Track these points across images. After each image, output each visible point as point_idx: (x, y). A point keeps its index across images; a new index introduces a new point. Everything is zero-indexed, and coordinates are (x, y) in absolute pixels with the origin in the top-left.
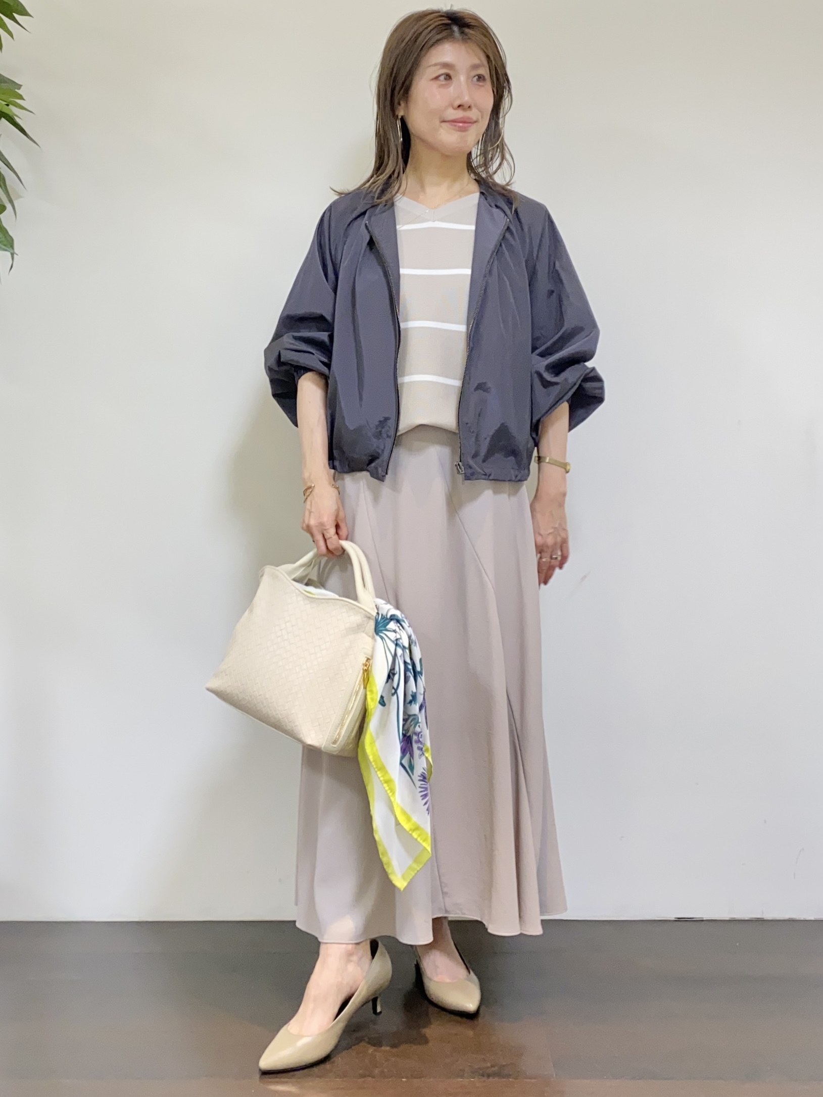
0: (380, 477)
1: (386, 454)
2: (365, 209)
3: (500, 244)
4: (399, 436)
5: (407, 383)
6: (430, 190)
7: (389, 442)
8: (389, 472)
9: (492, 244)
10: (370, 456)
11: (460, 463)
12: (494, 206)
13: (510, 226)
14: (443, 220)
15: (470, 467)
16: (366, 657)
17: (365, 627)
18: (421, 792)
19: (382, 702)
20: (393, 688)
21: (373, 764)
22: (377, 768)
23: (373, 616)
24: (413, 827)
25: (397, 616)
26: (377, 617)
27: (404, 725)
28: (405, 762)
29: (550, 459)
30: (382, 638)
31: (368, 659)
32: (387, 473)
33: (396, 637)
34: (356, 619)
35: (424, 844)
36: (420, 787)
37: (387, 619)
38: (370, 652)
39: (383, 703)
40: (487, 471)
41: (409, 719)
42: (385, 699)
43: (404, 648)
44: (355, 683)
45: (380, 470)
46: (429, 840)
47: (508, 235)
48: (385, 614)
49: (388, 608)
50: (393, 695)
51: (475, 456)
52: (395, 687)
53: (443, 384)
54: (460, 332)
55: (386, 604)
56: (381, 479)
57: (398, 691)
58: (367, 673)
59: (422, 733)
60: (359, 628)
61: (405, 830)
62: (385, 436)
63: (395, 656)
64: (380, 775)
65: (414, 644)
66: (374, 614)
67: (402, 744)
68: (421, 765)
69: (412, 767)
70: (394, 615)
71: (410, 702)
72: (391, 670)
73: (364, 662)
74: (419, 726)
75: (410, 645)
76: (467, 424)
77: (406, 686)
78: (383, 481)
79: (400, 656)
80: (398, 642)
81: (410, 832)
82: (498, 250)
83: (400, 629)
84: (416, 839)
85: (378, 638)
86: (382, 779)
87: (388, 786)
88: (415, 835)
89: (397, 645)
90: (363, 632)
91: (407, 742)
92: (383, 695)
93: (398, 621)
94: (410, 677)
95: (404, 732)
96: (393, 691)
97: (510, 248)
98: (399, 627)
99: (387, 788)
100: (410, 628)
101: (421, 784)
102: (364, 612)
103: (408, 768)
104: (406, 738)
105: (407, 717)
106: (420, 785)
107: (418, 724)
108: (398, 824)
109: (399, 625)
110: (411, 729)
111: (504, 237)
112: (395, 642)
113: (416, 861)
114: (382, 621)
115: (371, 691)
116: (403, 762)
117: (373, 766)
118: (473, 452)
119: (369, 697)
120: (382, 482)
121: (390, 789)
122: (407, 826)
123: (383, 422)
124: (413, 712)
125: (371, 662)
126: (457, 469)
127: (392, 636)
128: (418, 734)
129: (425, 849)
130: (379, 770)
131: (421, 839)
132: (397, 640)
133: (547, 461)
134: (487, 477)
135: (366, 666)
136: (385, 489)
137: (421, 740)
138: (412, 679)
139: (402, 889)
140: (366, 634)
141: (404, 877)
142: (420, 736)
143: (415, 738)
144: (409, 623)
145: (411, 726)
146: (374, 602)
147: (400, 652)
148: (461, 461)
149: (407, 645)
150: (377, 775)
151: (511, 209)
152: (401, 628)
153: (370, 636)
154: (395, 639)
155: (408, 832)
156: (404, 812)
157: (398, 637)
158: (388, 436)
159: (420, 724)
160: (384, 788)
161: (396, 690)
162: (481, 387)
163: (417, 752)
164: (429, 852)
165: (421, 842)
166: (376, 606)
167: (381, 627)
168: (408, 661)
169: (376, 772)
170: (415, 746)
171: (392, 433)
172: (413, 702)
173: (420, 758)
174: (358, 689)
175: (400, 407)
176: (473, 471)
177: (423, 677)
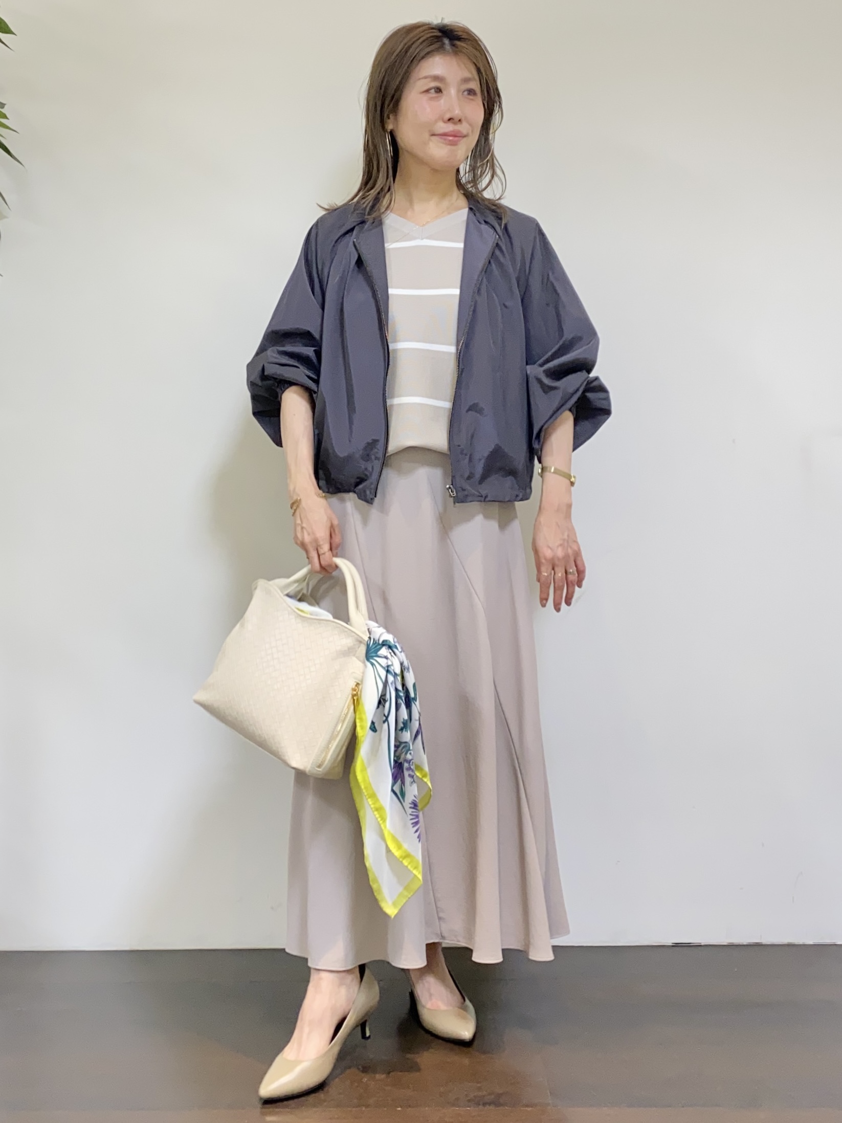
0: (368, 498)
1: (374, 476)
2: (352, 226)
3: (490, 262)
4: (387, 456)
5: (397, 405)
6: (417, 207)
7: (377, 464)
8: (378, 495)
9: (480, 264)
10: (358, 478)
11: (451, 486)
12: (483, 222)
13: (500, 243)
14: (429, 238)
15: (464, 490)
16: (355, 682)
17: (356, 651)
18: (412, 819)
19: (373, 728)
20: (384, 715)
21: (364, 791)
22: (367, 795)
23: (364, 640)
24: (404, 854)
25: (389, 641)
26: (369, 642)
27: (395, 751)
28: (397, 788)
29: (554, 469)
30: (372, 664)
31: (358, 684)
32: (375, 497)
33: (387, 663)
34: (348, 642)
35: (415, 872)
36: (410, 815)
37: (379, 644)
38: (360, 678)
39: (373, 729)
40: (484, 493)
41: (400, 745)
42: (376, 725)
43: (395, 675)
44: (344, 707)
45: (368, 492)
46: (420, 868)
47: (498, 252)
48: (377, 638)
49: (381, 633)
50: (384, 722)
51: (469, 478)
52: (386, 714)
53: (431, 406)
54: (450, 353)
56: (370, 501)
57: (389, 719)
58: (356, 699)
59: (413, 761)
60: (348, 652)
61: (395, 857)
62: (373, 457)
63: (385, 684)
64: (370, 803)
65: (406, 670)
66: (366, 639)
67: (393, 771)
68: (412, 791)
69: (403, 794)
70: (386, 641)
71: (402, 729)
72: (381, 696)
73: (354, 687)
74: (410, 754)
75: (402, 672)
76: (459, 446)
77: (398, 713)
78: (372, 504)
79: (392, 684)
80: (389, 669)
81: (401, 859)
82: (487, 269)
83: (392, 656)
84: (407, 867)
85: (369, 664)
86: (372, 806)
87: (379, 813)
88: (405, 863)
89: (388, 671)
90: (354, 655)
91: (399, 769)
92: (374, 721)
93: (390, 647)
94: (401, 704)
95: (395, 758)
96: (384, 718)
97: (501, 265)
98: (390, 653)
99: (377, 816)
100: (403, 654)
101: (412, 812)
102: (356, 636)
103: (400, 795)
104: (397, 764)
105: (398, 744)
106: (410, 813)
107: (409, 752)
108: (388, 850)
109: (390, 651)
110: (403, 756)
111: (493, 253)
112: (386, 668)
113: (407, 888)
114: (374, 646)
115: (361, 719)
116: (394, 788)
117: (364, 793)
118: (466, 475)
119: (358, 724)
120: (371, 505)
121: (380, 816)
122: (397, 853)
123: (373, 444)
124: (404, 740)
125: (360, 687)
126: (449, 492)
127: (383, 662)
128: (409, 762)
129: (415, 876)
130: (369, 797)
131: (412, 867)
132: (388, 666)
133: (551, 470)
134: (483, 499)
135: (355, 690)
136: (374, 511)
137: (412, 767)
138: (403, 707)
139: (393, 917)
140: (358, 658)
141: (394, 904)
142: (411, 763)
143: (406, 765)
145: (403, 753)
146: (366, 625)
147: (391, 678)
148: (452, 484)
149: (398, 671)
150: (368, 803)
151: (500, 225)
152: (392, 654)
153: (360, 661)
154: (386, 665)
155: (399, 860)
156: (395, 839)
157: (390, 663)
158: (376, 458)
159: (412, 752)
160: (375, 815)
161: (387, 717)
162: (473, 408)
163: (408, 780)
164: (419, 880)
165: (411, 869)
166: (368, 629)
167: (372, 653)
168: (400, 688)
169: (367, 799)
170: (406, 773)
171: (380, 455)
172: (404, 730)
173: (411, 786)
174: (346, 712)
175: (389, 428)
176: (466, 493)
177: (417, 703)
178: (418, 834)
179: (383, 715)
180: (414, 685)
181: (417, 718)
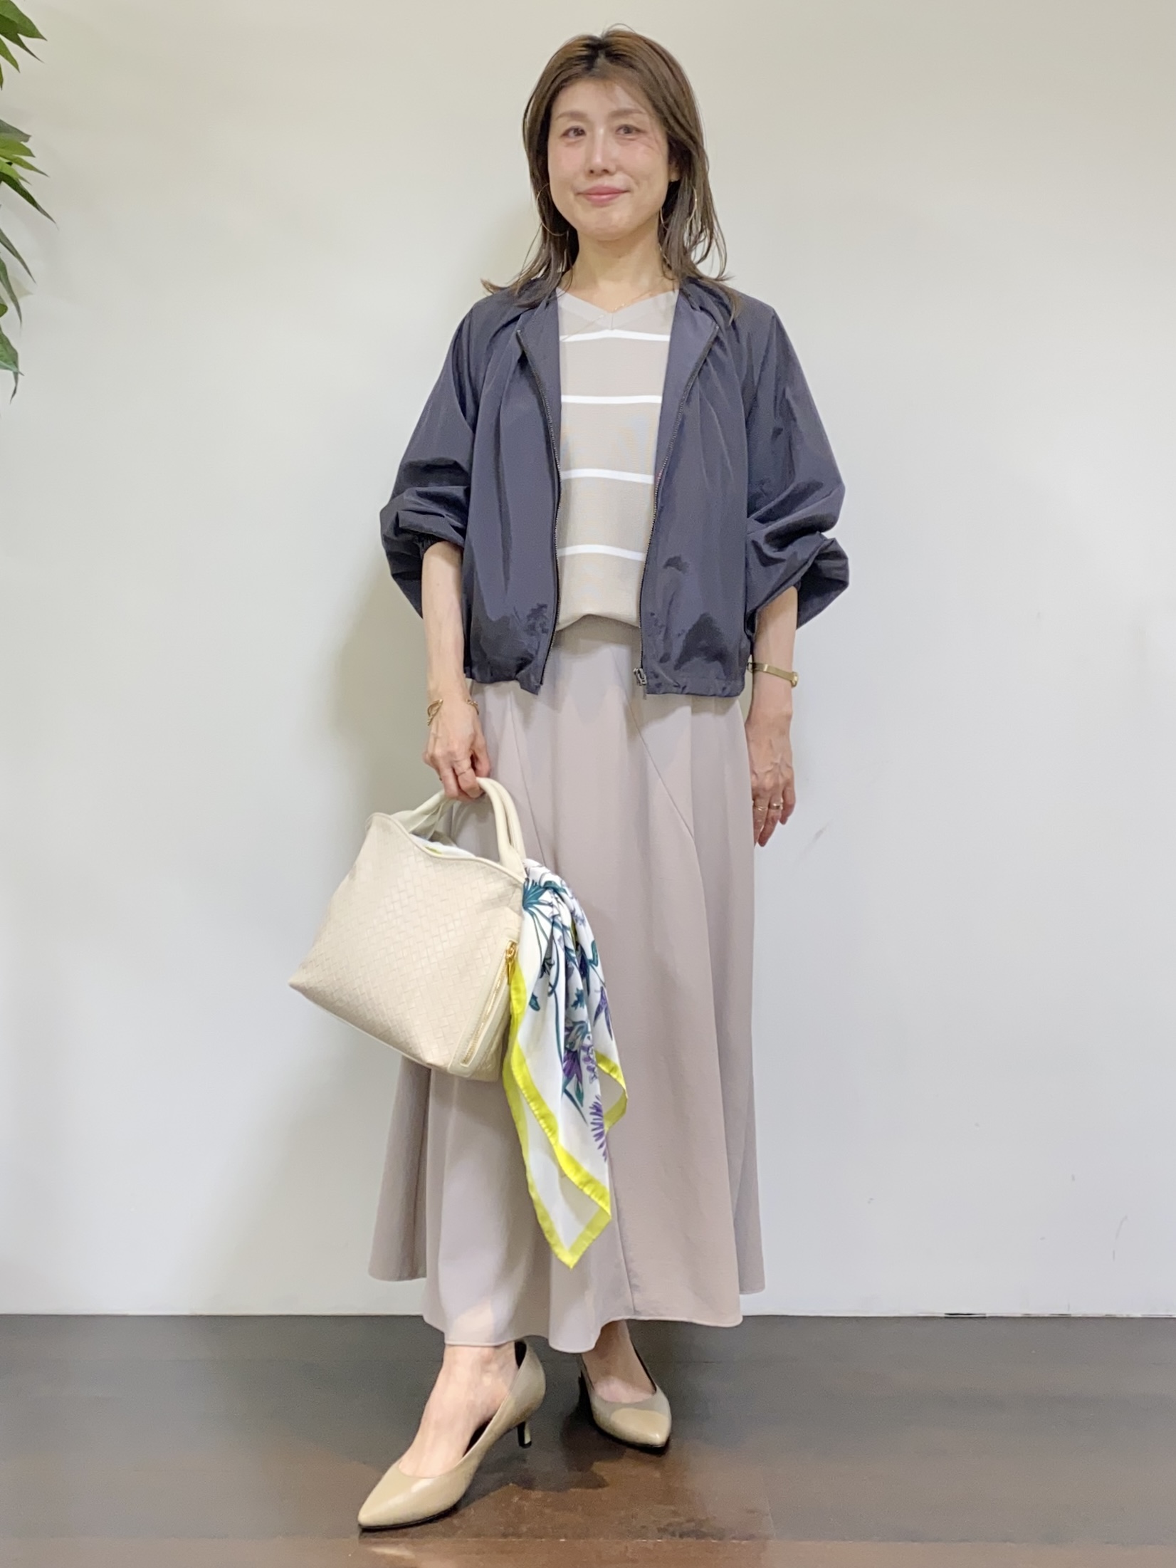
0: (532, 688)
1: (541, 657)
2: (517, 314)
3: (705, 361)
4: (559, 630)
5: (573, 556)
6: (607, 286)
7: (545, 639)
8: (545, 681)
9: (692, 362)
10: (518, 659)
11: (641, 670)
12: (698, 309)
13: (721, 336)
14: (623, 328)
15: (657, 676)
16: (510, 941)
17: (510, 899)
18: (594, 1130)
19: (534, 1004)
20: (550, 985)
21: (524, 1092)
22: (529, 1097)
23: (519, 883)
24: (584, 1180)
25: (555, 883)
26: (526, 885)
27: (567, 1037)
28: (571, 1088)
29: (769, 667)
30: (532, 914)
31: (513, 944)
32: (541, 683)
33: (552, 912)
34: (498, 887)
35: (601, 1203)
36: (593, 1123)
37: (540, 887)
38: (516, 934)
39: (536, 1007)
40: (682, 682)
41: (573, 1027)
42: (538, 1000)
43: (564, 928)
44: (495, 977)
45: (532, 678)
46: (608, 1198)
47: (716, 348)
48: (537, 880)
49: (542, 873)
50: (550, 994)
51: (662, 660)
52: (553, 983)
53: (618, 558)
54: (644, 485)
55: (541, 867)
56: (534, 691)
57: (557, 989)
58: (511, 964)
59: (593, 1048)
60: (500, 900)
61: (573, 1183)
62: (539, 629)
63: (551, 940)
64: (534, 1108)
65: (579, 922)
66: (522, 880)
67: (564, 1065)
68: (593, 1090)
69: (580, 1094)
70: (550, 882)
71: (575, 1004)
72: (545, 959)
73: (508, 947)
74: (589, 1038)
75: (574, 924)
76: (653, 614)
77: (569, 981)
78: (537, 694)
79: (559, 940)
80: (556, 920)
81: (581, 1187)
82: (701, 369)
83: (558, 902)
84: (589, 1197)
85: (527, 914)
86: (536, 1113)
87: (545, 1122)
88: (587, 1191)
89: (554, 924)
90: (507, 905)
91: (573, 1060)
92: (536, 994)
93: (556, 891)
94: (573, 969)
95: (568, 1046)
96: (550, 989)
97: (720, 366)
98: (556, 898)
99: (544, 1126)
100: (574, 900)
101: (594, 1119)
102: (509, 878)
103: (576, 1097)
104: (571, 1054)
105: (571, 1025)
106: (592, 1121)
107: (587, 1035)
108: (563, 1175)
109: (556, 896)
110: (578, 1041)
111: (710, 350)
112: (552, 920)
113: (589, 1227)
114: (533, 890)
115: (517, 990)
116: (568, 1088)
117: (523, 1095)
118: (661, 655)
119: (514, 997)
120: (535, 696)
121: (548, 1127)
122: (575, 1178)
123: (538, 611)
124: (578, 1019)
125: (518, 947)
126: (637, 678)
127: (547, 911)
128: (587, 1049)
129: (602, 1209)
130: (532, 1100)
131: (596, 1196)
132: (554, 917)
133: (765, 670)
134: (680, 690)
135: (510, 952)
136: (540, 704)
137: (592, 1056)
138: (577, 974)
139: (571, 1267)
140: (512, 909)
141: (573, 1250)
142: (590, 1051)
143: (583, 1054)
144: (573, 893)
145: (578, 1037)
146: (523, 863)
147: (558, 933)
148: (642, 667)
149: (568, 923)
150: (530, 1108)
152: (559, 900)
153: (516, 912)
154: (551, 915)
155: (578, 1187)
156: (571, 1159)
157: (556, 912)
158: (544, 631)
159: (591, 1035)
160: (540, 1125)
161: (554, 987)
162: (674, 563)
163: (586, 1074)
164: (607, 1213)
165: (596, 1200)
166: (526, 869)
167: (530, 899)
168: (571, 946)
169: (528, 1103)
170: (584, 1066)
171: (549, 627)
172: (579, 1004)
173: (591, 1083)
174: (498, 986)
175: (560, 591)
176: (659, 681)
177: (599, 968)
178: (603, 1149)
179: (548, 984)
180: (593, 945)
181: (599, 989)
